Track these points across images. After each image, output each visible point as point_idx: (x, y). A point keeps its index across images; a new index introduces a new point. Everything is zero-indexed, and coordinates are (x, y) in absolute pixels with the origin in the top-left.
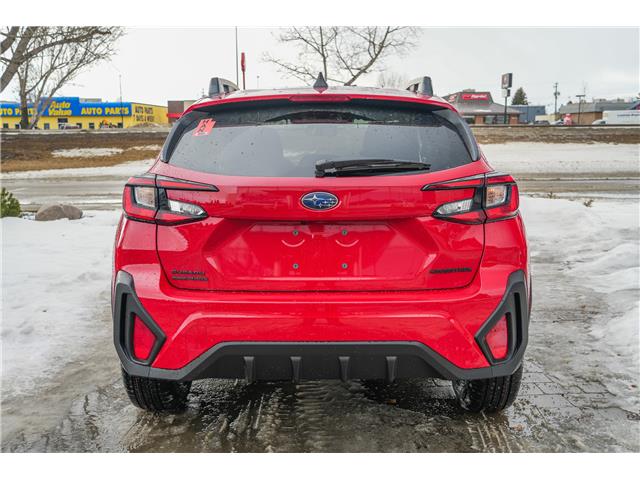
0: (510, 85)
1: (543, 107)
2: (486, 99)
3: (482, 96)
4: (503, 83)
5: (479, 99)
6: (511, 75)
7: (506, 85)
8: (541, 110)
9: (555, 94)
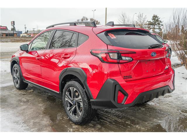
0: (14, 25)
1: (22, 32)
2: (6, 29)
3: (4, 28)
4: (12, 24)
5: (3, 28)
6: (14, 22)
7: (13, 25)
8: (21, 32)
9: (25, 28)
